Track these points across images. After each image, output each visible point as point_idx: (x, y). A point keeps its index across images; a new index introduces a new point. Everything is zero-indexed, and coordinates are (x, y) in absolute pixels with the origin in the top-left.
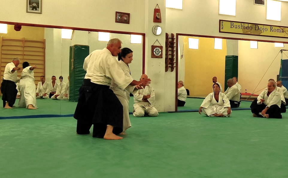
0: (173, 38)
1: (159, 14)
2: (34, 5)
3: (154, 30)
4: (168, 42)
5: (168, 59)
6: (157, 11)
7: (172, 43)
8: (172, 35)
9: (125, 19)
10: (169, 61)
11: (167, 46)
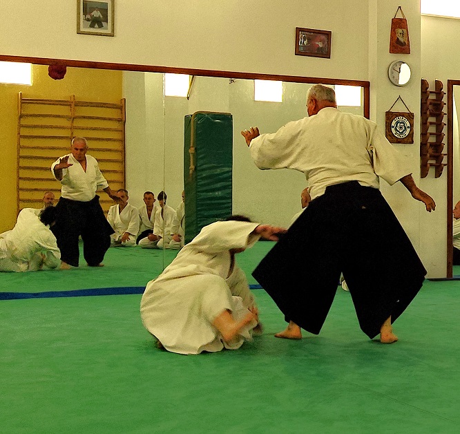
0: (439, 92)
1: (405, 30)
2: (96, 14)
3: (392, 73)
4: (426, 103)
5: (428, 145)
6: (399, 24)
7: (437, 105)
8: (438, 84)
9: (321, 45)
10: (431, 151)
11: (426, 113)
